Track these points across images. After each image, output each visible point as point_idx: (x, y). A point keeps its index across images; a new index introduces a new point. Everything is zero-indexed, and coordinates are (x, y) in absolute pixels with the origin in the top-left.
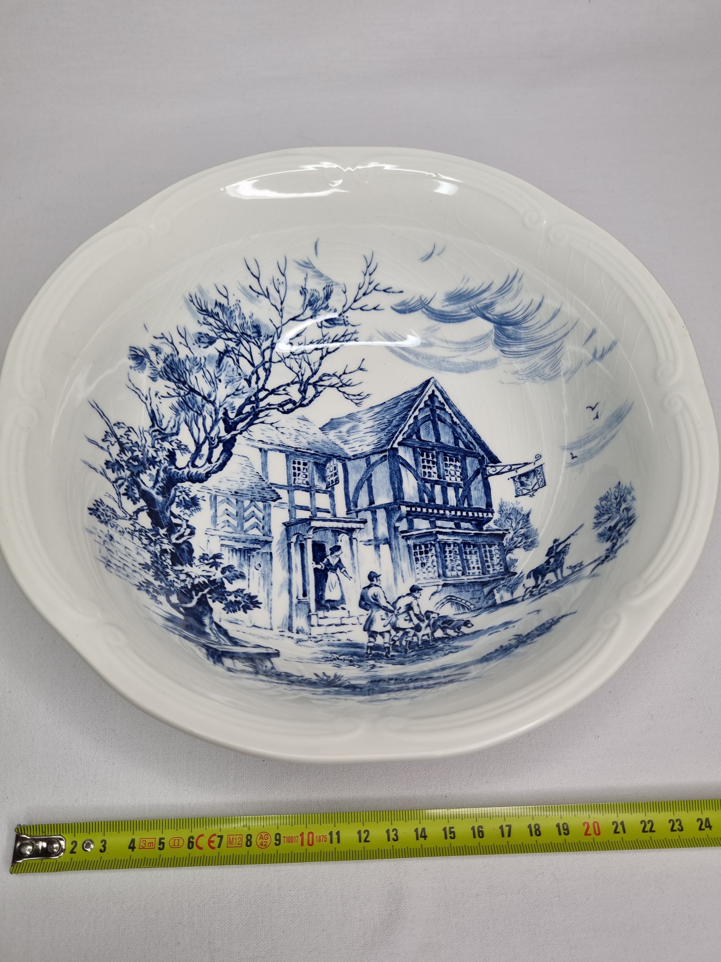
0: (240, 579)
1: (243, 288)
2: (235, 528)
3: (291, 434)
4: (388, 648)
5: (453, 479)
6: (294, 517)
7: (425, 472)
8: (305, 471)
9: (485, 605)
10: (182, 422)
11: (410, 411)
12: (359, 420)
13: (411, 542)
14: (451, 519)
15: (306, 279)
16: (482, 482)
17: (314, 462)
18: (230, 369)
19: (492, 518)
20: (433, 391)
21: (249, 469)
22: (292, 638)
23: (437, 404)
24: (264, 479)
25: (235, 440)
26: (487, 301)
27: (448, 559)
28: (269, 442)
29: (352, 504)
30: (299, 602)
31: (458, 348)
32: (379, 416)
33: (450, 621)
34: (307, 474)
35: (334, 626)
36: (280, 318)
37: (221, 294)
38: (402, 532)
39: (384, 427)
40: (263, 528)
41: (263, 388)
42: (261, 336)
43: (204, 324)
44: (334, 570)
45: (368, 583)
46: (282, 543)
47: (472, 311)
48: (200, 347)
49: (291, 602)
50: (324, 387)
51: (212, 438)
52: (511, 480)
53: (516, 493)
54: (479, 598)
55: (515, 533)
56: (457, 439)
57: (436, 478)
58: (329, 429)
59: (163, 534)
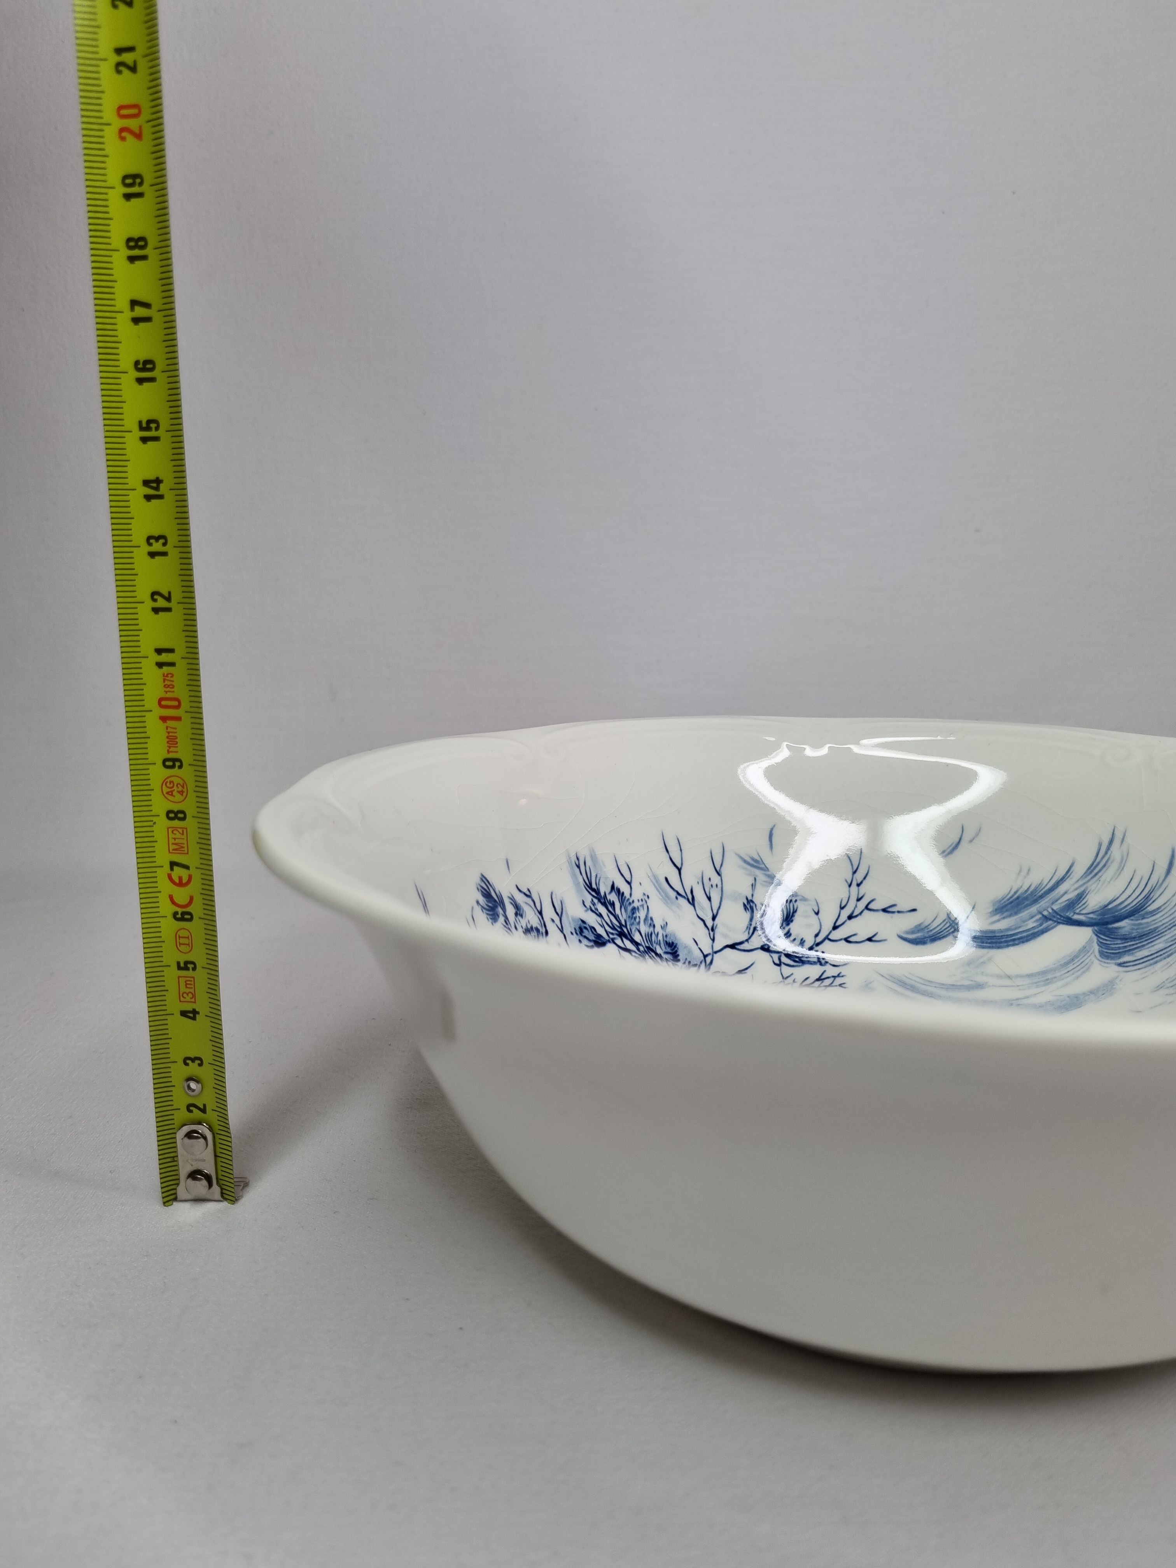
1: (655, 877)
15: (753, 886)
26: (1071, 895)
31: (1033, 983)
36: (711, 942)
37: (622, 875)
42: (679, 960)
43: (592, 910)
47: (1046, 918)
48: (580, 942)
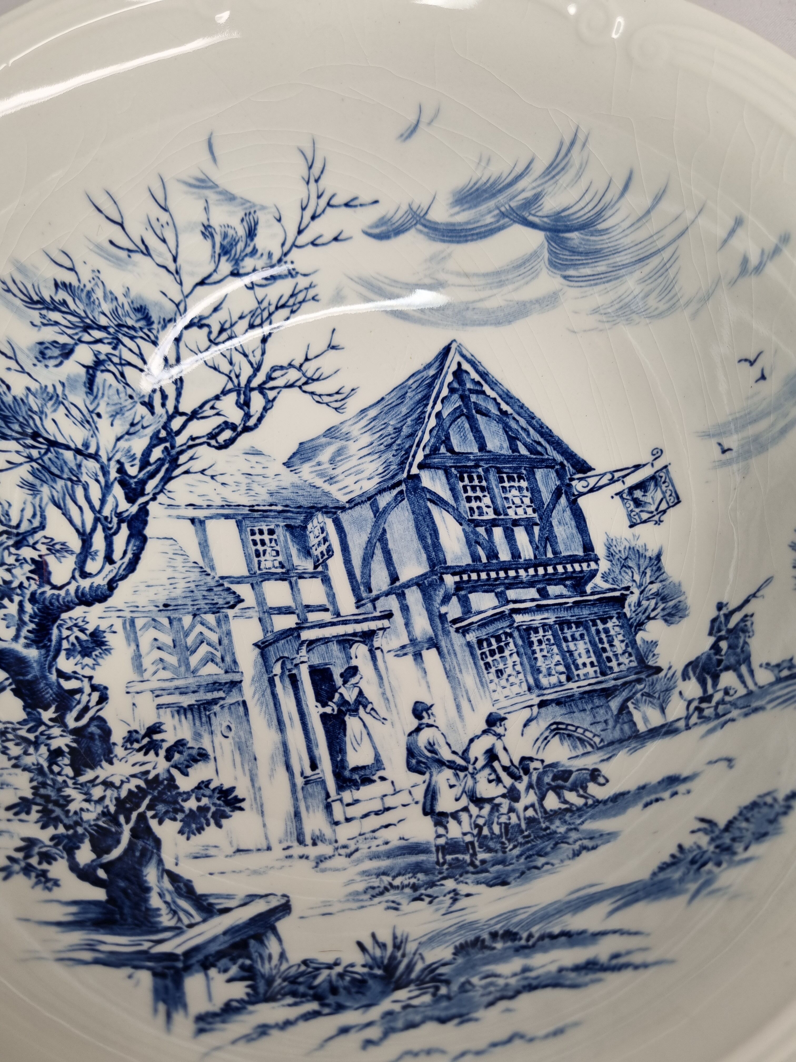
0: (200, 763)
1: (99, 246)
2: (175, 670)
3: (237, 483)
4: (472, 843)
5: (520, 511)
6: (270, 629)
7: (471, 509)
8: (273, 544)
9: (617, 734)
10: (47, 504)
11: (427, 405)
12: (347, 437)
13: (472, 637)
14: (531, 584)
15: (206, 209)
16: (568, 509)
17: (286, 526)
18: (112, 391)
19: (597, 571)
20: (459, 364)
21: (180, 559)
22: (307, 858)
23: (469, 385)
24: (209, 571)
25: (147, 513)
26: (528, 194)
27: (539, 655)
28: (205, 504)
29: (362, 588)
30: (307, 782)
31: (487, 284)
32: (378, 424)
33: (565, 774)
34: (278, 548)
35: (373, 816)
36: (179, 286)
37: (61, 266)
38: (455, 621)
39: (390, 441)
40: (223, 659)
41: (177, 412)
42: (153, 323)
43: (44, 325)
44: (354, 711)
45: (415, 723)
46: (260, 680)
47: (503, 215)
48: (46, 366)
49: (293, 785)
50: (277, 390)
51: (106, 518)
52: (617, 498)
53: (630, 520)
54: (606, 722)
55: (642, 592)
56: (513, 440)
57: (491, 515)
58: (299, 462)
59: (51, 720)
